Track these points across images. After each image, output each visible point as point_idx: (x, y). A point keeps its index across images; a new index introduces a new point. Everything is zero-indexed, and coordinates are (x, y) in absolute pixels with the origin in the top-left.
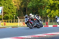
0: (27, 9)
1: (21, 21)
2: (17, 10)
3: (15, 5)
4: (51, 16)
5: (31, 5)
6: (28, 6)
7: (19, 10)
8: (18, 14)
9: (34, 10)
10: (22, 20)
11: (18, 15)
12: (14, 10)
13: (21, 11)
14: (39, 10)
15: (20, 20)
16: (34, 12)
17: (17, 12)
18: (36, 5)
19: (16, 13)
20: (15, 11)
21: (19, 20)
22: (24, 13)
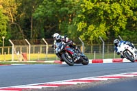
0: (32, 21)
1: (17, 50)
2: (10, 24)
3: (5, 12)
4: (87, 37)
5: (40, 13)
6: (35, 15)
7: (13, 25)
8: (12, 33)
9: (48, 25)
10: (21, 47)
11: (11, 36)
12: (3, 24)
13: (17, 27)
14: (60, 25)
15: (16, 46)
16: (48, 29)
17: (10, 28)
18: (53, 13)
19: (7, 30)
20: (5, 27)
21: (13, 47)
22: (24, 32)
